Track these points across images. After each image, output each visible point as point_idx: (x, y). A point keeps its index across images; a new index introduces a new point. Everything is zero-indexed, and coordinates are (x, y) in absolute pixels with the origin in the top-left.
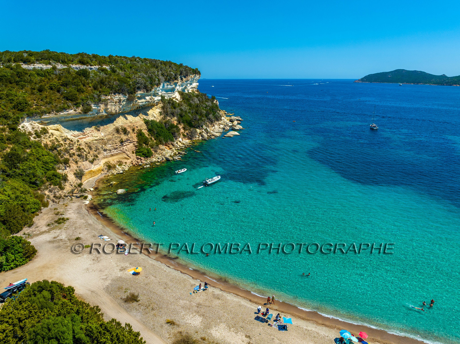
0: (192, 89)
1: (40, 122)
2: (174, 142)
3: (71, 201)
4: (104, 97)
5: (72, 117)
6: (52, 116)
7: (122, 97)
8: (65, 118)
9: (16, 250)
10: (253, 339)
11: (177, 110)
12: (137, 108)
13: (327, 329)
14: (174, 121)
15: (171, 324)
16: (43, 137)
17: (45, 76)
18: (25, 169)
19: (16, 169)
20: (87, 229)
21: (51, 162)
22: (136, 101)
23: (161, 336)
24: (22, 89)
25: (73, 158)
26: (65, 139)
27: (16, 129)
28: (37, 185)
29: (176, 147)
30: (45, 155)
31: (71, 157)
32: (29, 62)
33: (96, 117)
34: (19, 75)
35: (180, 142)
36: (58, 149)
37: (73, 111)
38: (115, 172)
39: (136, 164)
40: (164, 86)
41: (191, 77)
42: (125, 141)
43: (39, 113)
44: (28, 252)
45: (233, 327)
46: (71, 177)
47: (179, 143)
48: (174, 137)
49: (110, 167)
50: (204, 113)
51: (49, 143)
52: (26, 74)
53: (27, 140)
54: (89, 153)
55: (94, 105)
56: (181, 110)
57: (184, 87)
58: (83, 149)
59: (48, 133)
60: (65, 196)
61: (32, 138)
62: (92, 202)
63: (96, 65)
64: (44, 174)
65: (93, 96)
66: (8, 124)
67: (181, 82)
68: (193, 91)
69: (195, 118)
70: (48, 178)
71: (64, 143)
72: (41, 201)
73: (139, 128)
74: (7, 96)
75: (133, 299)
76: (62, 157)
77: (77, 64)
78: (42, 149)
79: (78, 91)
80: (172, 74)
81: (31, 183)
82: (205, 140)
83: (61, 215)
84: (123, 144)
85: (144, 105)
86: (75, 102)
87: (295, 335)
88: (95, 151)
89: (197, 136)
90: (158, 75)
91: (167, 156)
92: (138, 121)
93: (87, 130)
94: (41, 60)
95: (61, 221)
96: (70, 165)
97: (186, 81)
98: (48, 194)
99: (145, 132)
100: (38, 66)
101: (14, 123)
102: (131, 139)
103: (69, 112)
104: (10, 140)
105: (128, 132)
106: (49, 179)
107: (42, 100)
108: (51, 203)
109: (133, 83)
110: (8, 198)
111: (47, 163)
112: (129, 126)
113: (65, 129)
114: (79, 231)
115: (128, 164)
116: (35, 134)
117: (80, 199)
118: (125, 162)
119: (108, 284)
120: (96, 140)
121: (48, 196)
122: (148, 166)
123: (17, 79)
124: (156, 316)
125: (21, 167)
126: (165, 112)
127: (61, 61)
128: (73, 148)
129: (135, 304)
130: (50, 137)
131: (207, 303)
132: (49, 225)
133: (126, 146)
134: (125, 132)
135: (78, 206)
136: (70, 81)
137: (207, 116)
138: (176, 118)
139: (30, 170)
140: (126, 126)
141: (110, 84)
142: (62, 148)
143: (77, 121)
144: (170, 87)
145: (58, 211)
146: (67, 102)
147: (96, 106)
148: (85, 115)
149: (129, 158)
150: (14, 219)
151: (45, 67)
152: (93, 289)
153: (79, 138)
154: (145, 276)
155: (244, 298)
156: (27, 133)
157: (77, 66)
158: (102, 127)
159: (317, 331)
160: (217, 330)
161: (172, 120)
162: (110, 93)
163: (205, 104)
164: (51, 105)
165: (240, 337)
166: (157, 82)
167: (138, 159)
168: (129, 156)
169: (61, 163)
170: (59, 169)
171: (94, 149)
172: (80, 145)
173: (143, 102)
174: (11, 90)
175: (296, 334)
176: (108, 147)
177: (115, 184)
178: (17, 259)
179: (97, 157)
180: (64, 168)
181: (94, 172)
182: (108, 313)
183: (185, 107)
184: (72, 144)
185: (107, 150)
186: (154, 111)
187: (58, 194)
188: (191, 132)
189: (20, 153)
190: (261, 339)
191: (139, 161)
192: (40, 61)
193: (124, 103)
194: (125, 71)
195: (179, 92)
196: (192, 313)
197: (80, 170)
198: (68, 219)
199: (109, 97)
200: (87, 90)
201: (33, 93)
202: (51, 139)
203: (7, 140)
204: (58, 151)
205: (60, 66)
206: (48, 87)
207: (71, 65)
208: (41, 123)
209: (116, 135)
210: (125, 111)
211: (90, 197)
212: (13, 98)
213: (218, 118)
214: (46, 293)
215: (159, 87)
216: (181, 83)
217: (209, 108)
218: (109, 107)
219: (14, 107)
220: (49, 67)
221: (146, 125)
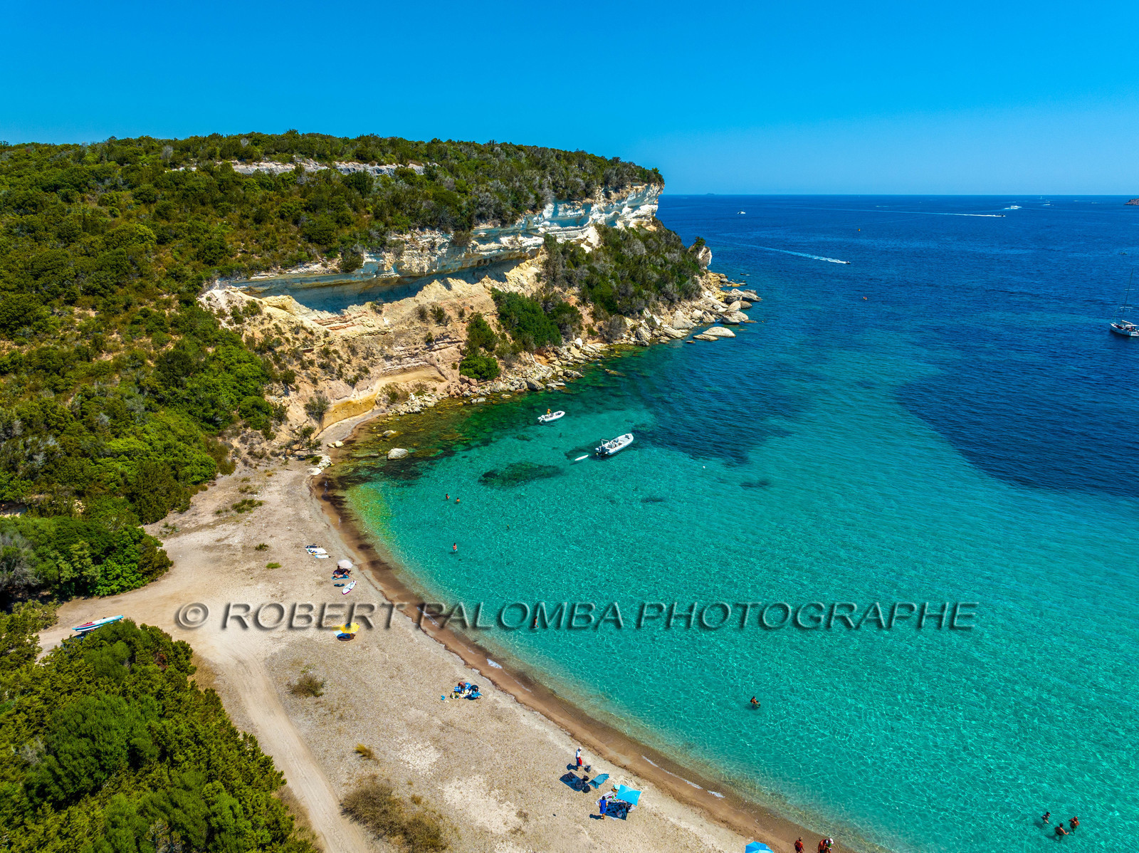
0: (639, 220)
1: (247, 289)
2: (561, 346)
3: (284, 466)
4: (396, 236)
5: (317, 280)
6: (272, 276)
7: (439, 238)
8: (301, 281)
9: (128, 556)
10: (533, 822)
11: (583, 271)
12: (479, 262)
13: (730, 833)
14: (571, 296)
15: (364, 756)
16: (248, 321)
17: (276, 188)
18: (196, 389)
19: (177, 387)
20: (290, 530)
21: (254, 378)
22: (475, 246)
23: (330, 776)
24: (222, 217)
25: (309, 372)
26: (297, 330)
27: (192, 303)
28: (217, 426)
29: (563, 359)
30: (245, 362)
31: (304, 368)
32: (251, 157)
33: (375, 282)
34: (223, 186)
35: (577, 347)
36: (278, 350)
37: (319, 265)
38: (403, 408)
39: (457, 394)
40: (555, 212)
41: (637, 190)
42: (438, 340)
43: (244, 270)
44: (149, 562)
45: (499, 789)
46: (297, 414)
47: (573, 349)
48: (563, 334)
49: (394, 396)
50: (654, 280)
51: (258, 335)
52: (239, 184)
53: (211, 326)
54: (349, 362)
55: (369, 253)
56: (592, 270)
57: (612, 214)
58: (335, 352)
59: (260, 313)
60: (273, 453)
61: (224, 324)
62: (327, 472)
63: (391, 164)
64: (236, 403)
65: (369, 234)
66: (179, 292)
67: (605, 201)
68: (640, 226)
69: (624, 292)
70: (243, 411)
71: (293, 338)
72: (219, 460)
73: (475, 311)
74: (190, 231)
75: (309, 688)
76: (281, 368)
77: (351, 161)
78: (241, 348)
79: (338, 222)
80: (578, 184)
81: (205, 419)
82: (643, 345)
83: (252, 493)
84: (432, 347)
85: (497, 257)
86: (325, 247)
87: (639, 831)
88: (364, 359)
89: (625, 336)
90: (541, 187)
91: (534, 379)
92: (478, 292)
93: (353, 311)
94: (275, 154)
95: (246, 506)
96: (297, 387)
97: (618, 201)
98: (239, 446)
99: (491, 320)
100: (265, 166)
101: (192, 289)
102: (452, 336)
103: (310, 269)
104: (176, 326)
105: (446, 317)
106: (245, 413)
107: (257, 241)
108: (240, 464)
109: (469, 204)
110: (149, 448)
111: (243, 378)
112: (452, 305)
113: (301, 306)
114: (271, 531)
115: (438, 393)
116: (232, 314)
117: (304, 462)
118: (433, 387)
119: (277, 651)
120: (370, 334)
121: (237, 451)
122: (482, 400)
123: (219, 195)
124: (340, 734)
125: (189, 385)
126: (549, 275)
127: (315, 155)
128: (313, 350)
129: (310, 700)
130: (262, 323)
131: (469, 725)
132: (218, 513)
133: (438, 351)
134: (440, 316)
135: (295, 478)
136: (323, 200)
137: (659, 286)
138: (576, 290)
139: (206, 391)
140: (444, 305)
141: (413, 206)
142: (286, 348)
143: (329, 290)
144: (573, 214)
145: (249, 484)
146: (310, 245)
147: (374, 257)
148: (347, 277)
149: (443, 378)
150: (152, 492)
151: (279, 168)
152: (243, 657)
153: (331, 329)
154: (362, 645)
155: (562, 726)
156: (215, 312)
157: (350, 165)
158: (389, 304)
159: (699, 835)
160: (459, 788)
161: (566, 294)
162: (410, 228)
163: (663, 257)
164: (273, 252)
165: (504, 813)
166: (532, 201)
167: (463, 381)
168: (443, 375)
169: (277, 381)
170: (270, 392)
171: (361, 355)
172: (330, 343)
173: (491, 250)
174: (199, 220)
175: (643, 831)
176: (397, 350)
177: (393, 435)
178: (125, 575)
179: (367, 371)
180: (281, 392)
181: (355, 406)
182: (248, 711)
183: (606, 264)
184: (311, 340)
185: (392, 357)
186: (523, 272)
187: (258, 449)
188: (610, 326)
189: (190, 354)
190: (549, 827)
191: (465, 386)
192: (273, 156)
193: (444, 250)
194: (458, 176)
195: (598, 227)
196: (424, 741)
197: (319, 399)
198: (260, 504)
199: (408, 237)
200: (358, 220)
201: (242, 227)
202: (266, 326)
203: (172, 325)
204: (274, 354)
205: (312, 166)
206: (276, 213)
207: (337, 163)
208: (250, 292)
209: (418, 325)
210: (446, 269)
211: (326, 460)
212: (198, 235)
213: (691, 293)
214: (120, 647)
215: (538, 214)
216: (605, 205)
217: (670, 266)
218: (405, 259)
219: (198, 256)
220: (291, 167)
221: (497, 304)
